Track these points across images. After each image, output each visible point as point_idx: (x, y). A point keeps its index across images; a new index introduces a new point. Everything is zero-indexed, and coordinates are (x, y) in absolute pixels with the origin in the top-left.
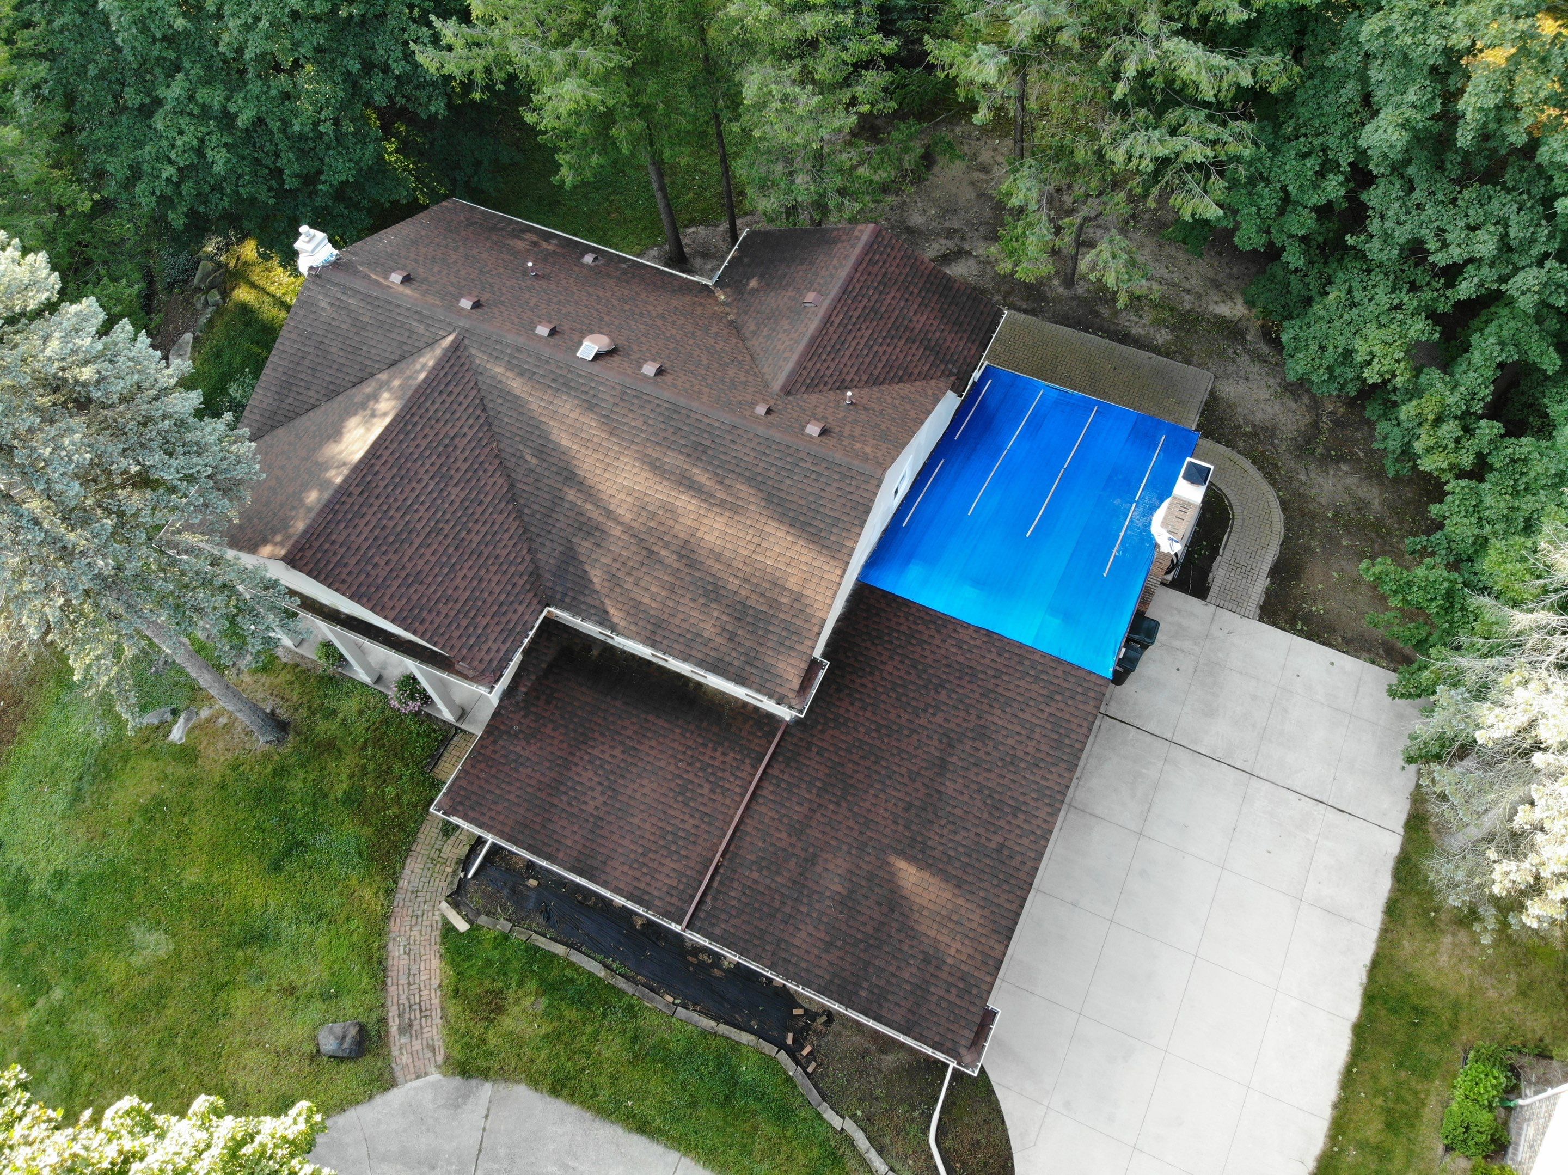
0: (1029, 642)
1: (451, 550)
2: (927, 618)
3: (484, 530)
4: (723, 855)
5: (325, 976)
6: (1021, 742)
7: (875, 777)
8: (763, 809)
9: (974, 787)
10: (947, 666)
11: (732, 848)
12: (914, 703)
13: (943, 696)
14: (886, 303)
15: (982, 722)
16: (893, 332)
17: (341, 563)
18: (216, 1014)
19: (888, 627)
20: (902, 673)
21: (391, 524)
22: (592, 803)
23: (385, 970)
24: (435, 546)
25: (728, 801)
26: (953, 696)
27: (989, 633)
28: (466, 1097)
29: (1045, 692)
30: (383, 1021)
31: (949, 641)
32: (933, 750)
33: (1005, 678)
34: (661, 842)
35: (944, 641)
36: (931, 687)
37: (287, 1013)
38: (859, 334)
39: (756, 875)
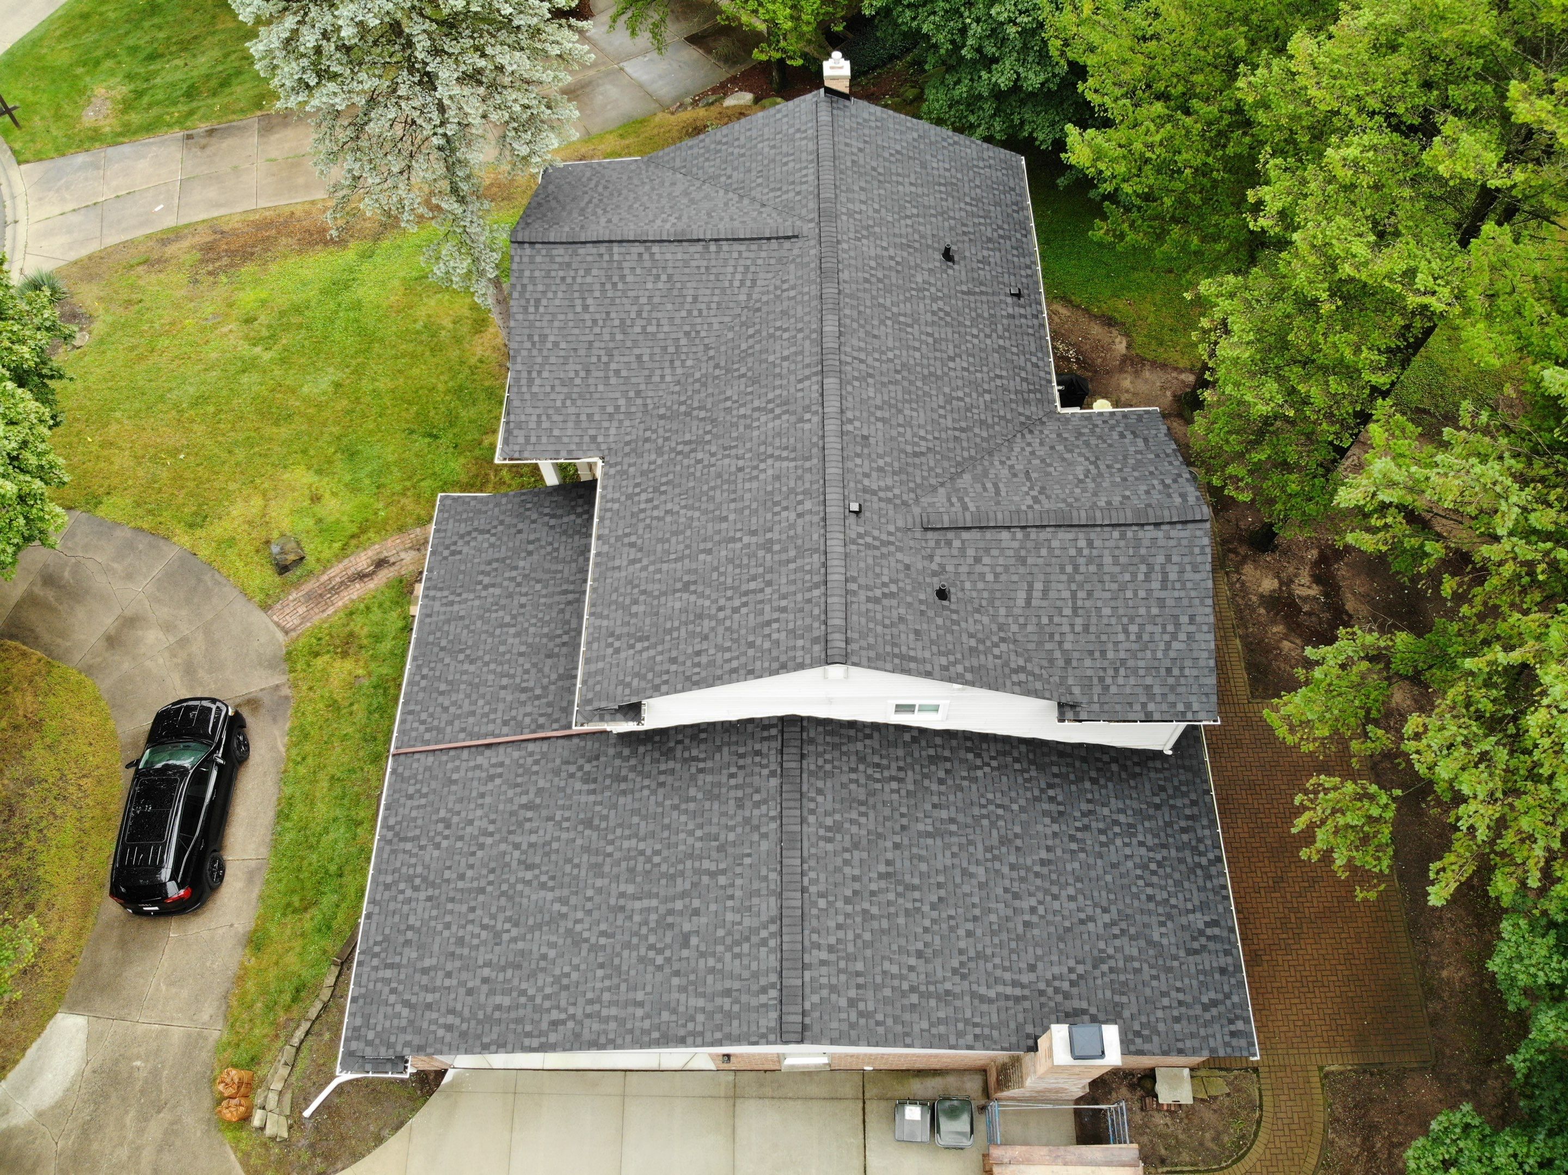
5: (334, 516)
18: (283, 462)
23: (354, 553)
28: (272, 667)
30: (312, 574)
37: (296, 506)
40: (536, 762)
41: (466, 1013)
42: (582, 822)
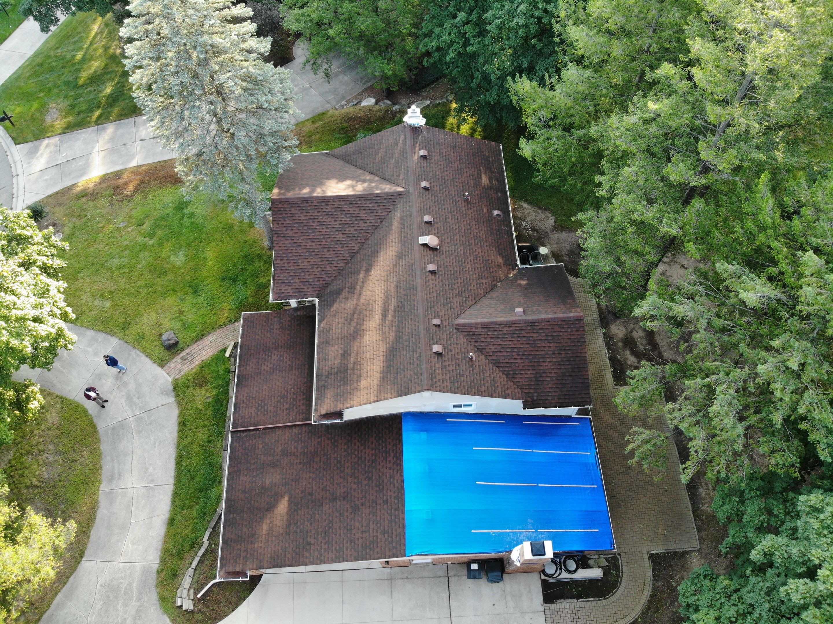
0: (407, 508)
1: (316, 250)
2: (398, 455)
3: (332, 256)
4: (264, 429)
5: (190, 321)
6: (359, 529)
7: (318, 472)
8: (287, 433)
9: (330, 518)
10: (379, 477)
11: (268, 431)
12: (356, 471)
13: (365, 482)
14: (543, 345)
15: (361, 507)
16: (531, 357)
17: (284, 219)
18: (164, 295)
19: (386, 439)
20: (367, 458)
21: (312, 224)
22: (265, 367)
23: (201, 338)
24: (313, 244)
25: (285, 418)
26: (367, 487)
27: (403, 488)
28: (167, 394)
29: (386, 528)
30: (183, 349)
31: (391, 471)
32: (339, 491)
33: (385, 506)
34: (260, 402)
35: (390, 468)
36: (367, 474)
37: (172, 317)
38: (516, 342)
39: (261, 446)
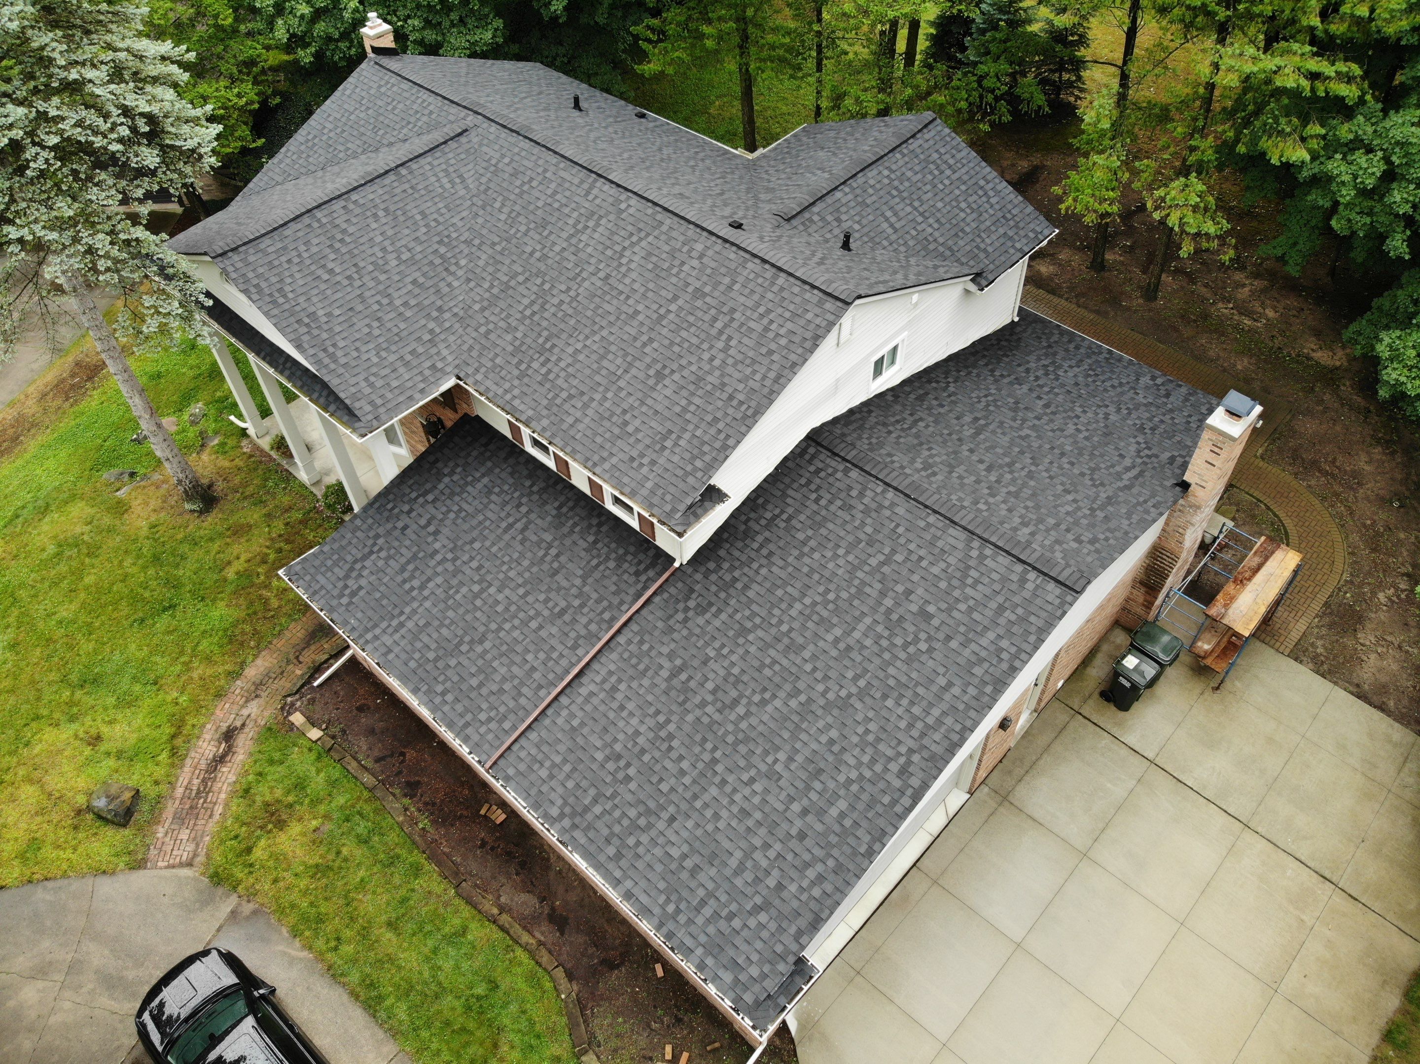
28: (206, 903)
30: (162, 799)
40: (642, 642)
41: (818, 852)
42: (738, 635)
